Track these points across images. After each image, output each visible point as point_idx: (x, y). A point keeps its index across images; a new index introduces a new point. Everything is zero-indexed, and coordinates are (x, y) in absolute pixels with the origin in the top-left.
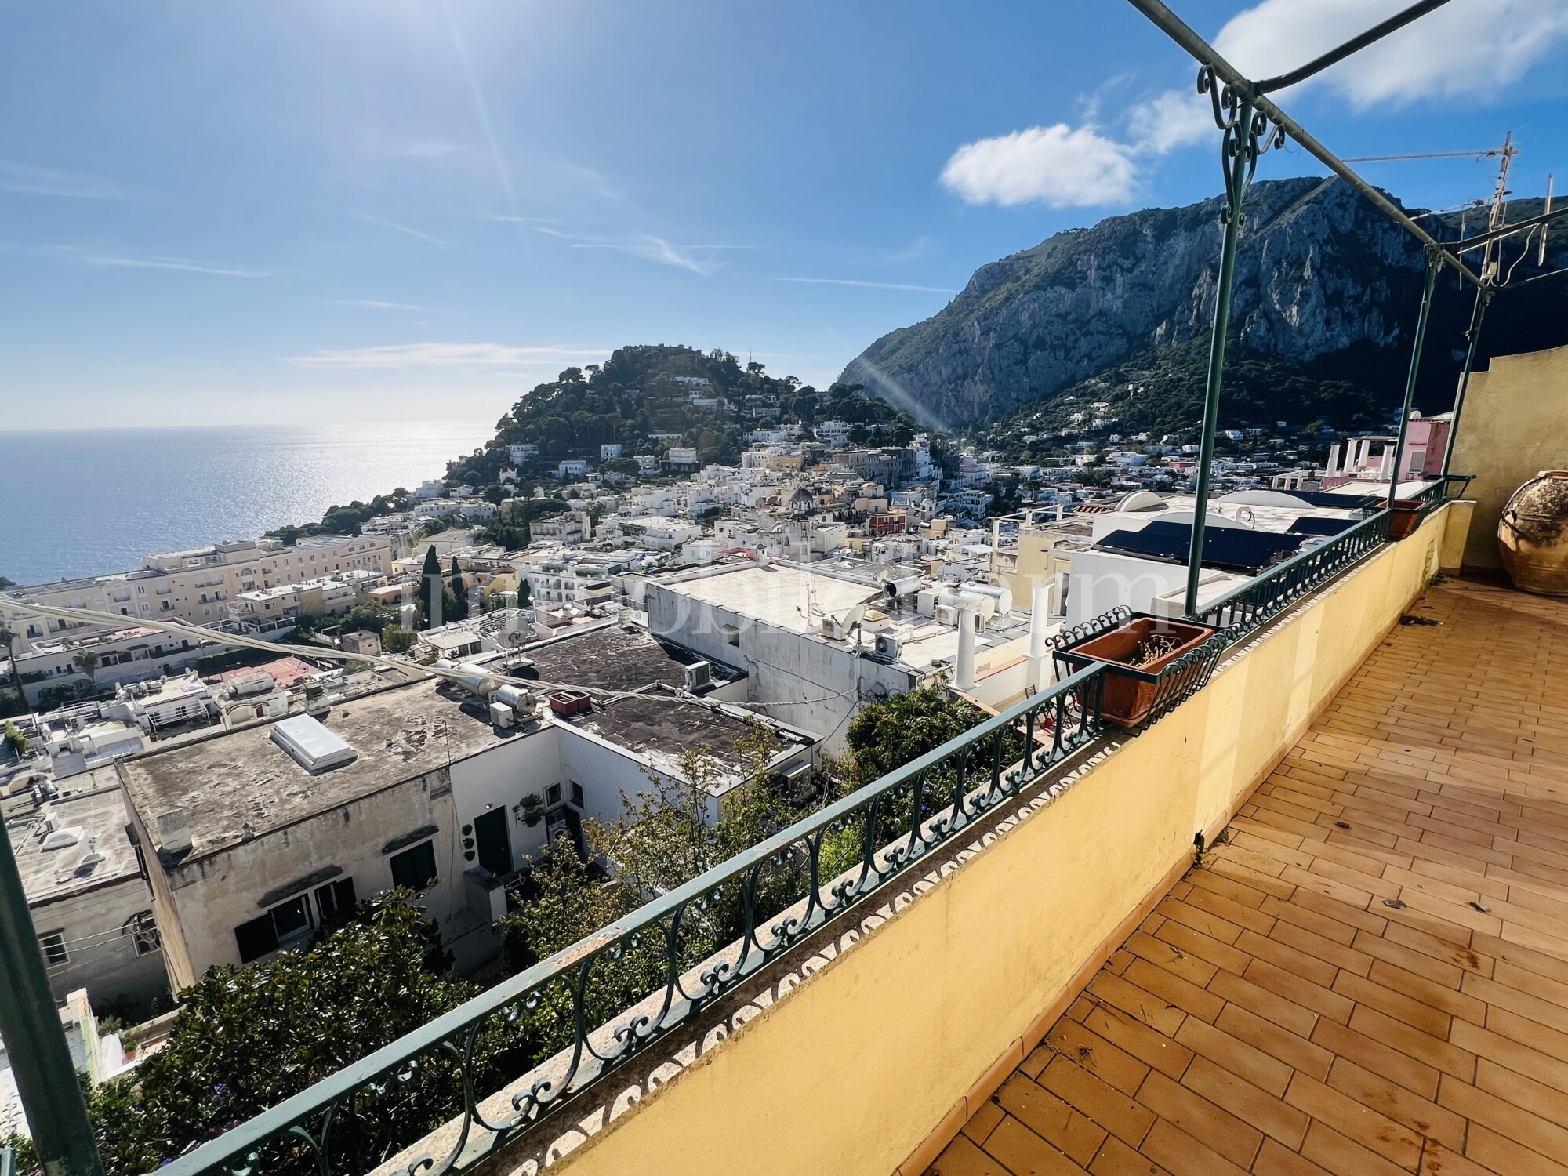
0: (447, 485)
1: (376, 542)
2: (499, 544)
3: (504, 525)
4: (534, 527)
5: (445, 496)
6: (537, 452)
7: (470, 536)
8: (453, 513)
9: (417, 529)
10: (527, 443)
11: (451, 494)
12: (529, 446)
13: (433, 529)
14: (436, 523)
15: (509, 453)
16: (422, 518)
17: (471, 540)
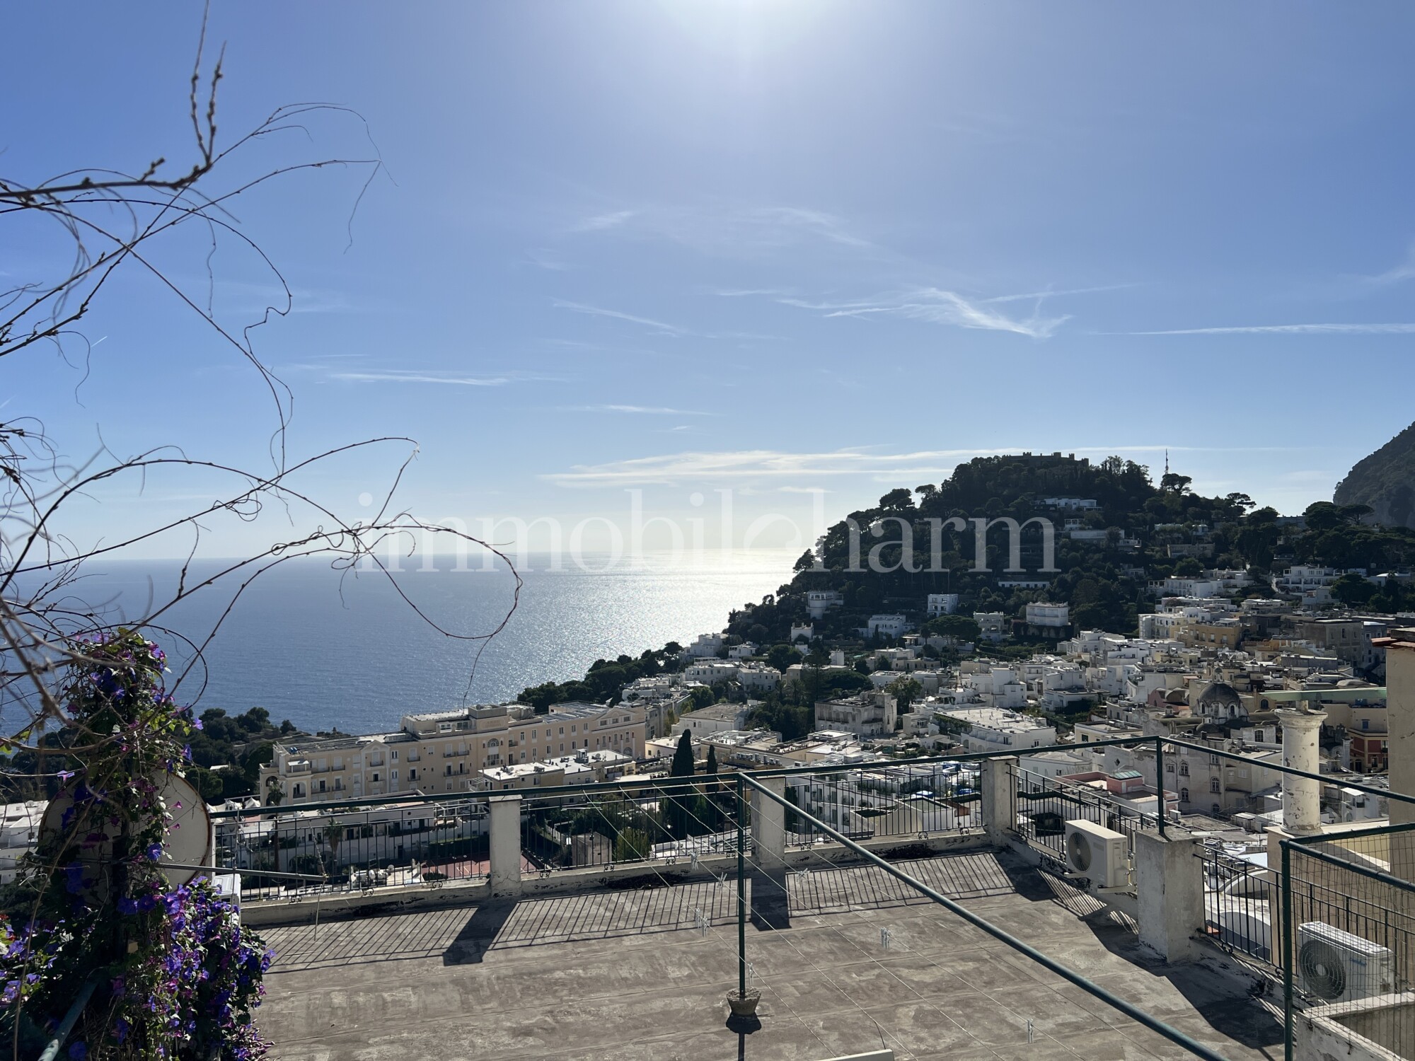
0: (726, 641)
1: (632, 715)
2: (774, 729)
3: (784, 703)
4: (819, 709)
5: (723, 655)
6: (841, 602)
7: (741, 714)
8: (729, 679)
9: (682, 699)
10: (829, 589)
11: (731, 653)
12: (832, 594)
13: (700, 700)
14: (705, 692)
15: (806, 603)
16: (691, 684)
17: (742, 719)
